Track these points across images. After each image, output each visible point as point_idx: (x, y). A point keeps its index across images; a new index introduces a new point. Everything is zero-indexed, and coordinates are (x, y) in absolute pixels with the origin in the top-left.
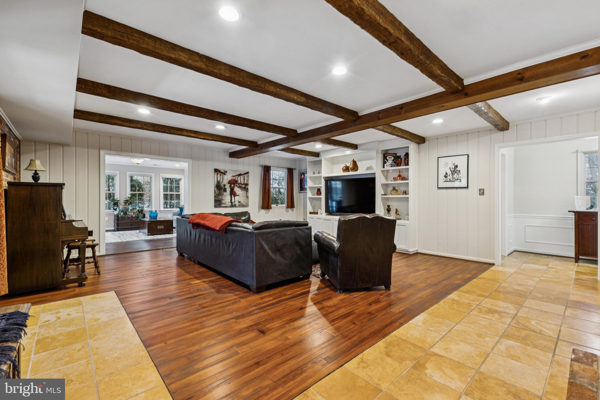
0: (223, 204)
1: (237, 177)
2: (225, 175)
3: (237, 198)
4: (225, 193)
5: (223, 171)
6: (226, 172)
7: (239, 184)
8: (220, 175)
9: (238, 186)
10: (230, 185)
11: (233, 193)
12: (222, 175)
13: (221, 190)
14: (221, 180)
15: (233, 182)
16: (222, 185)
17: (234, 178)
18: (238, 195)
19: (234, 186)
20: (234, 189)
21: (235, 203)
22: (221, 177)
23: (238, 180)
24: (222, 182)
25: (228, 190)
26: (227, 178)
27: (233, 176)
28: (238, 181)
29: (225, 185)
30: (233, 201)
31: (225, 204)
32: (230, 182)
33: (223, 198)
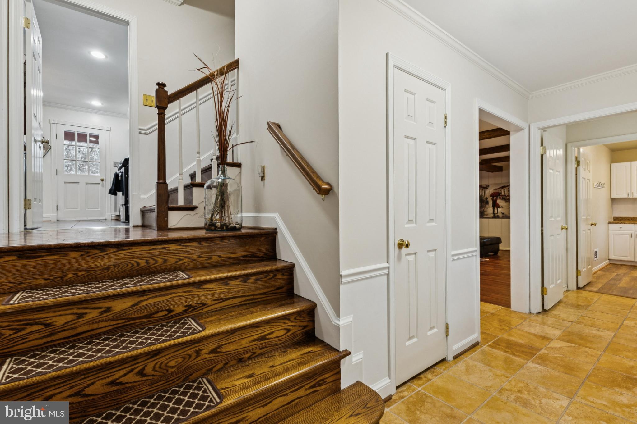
0: (485, 215)
1: (500, 189)
2: (487, 189)
3: (500, 210)
4: (487, 206)
5: (485, 186)
6: (488, 186)
7: (502, 196)
8: (482, 190)
9: (502, 198)
10: (492, 198)
11: (495, 205)
12: (484, 189)
13: (483, 203)
14: (483, 194)
15: (496, 195)
16: (484, 198)
17: (497, 191)
18: (502, 207)
19: (496, 199)
20: (497, 201)
21: (498, 214)
22: (483, 191)
23: (501, 192)
24: (484, 196)
25: (491, 203)
26: (489, 191)
27: (495, 189)
28: (501, 194)
29: (487, 198)
30: (496, 212)
31: (487, 215)
32: (492, 195)
33: (485, 210)
